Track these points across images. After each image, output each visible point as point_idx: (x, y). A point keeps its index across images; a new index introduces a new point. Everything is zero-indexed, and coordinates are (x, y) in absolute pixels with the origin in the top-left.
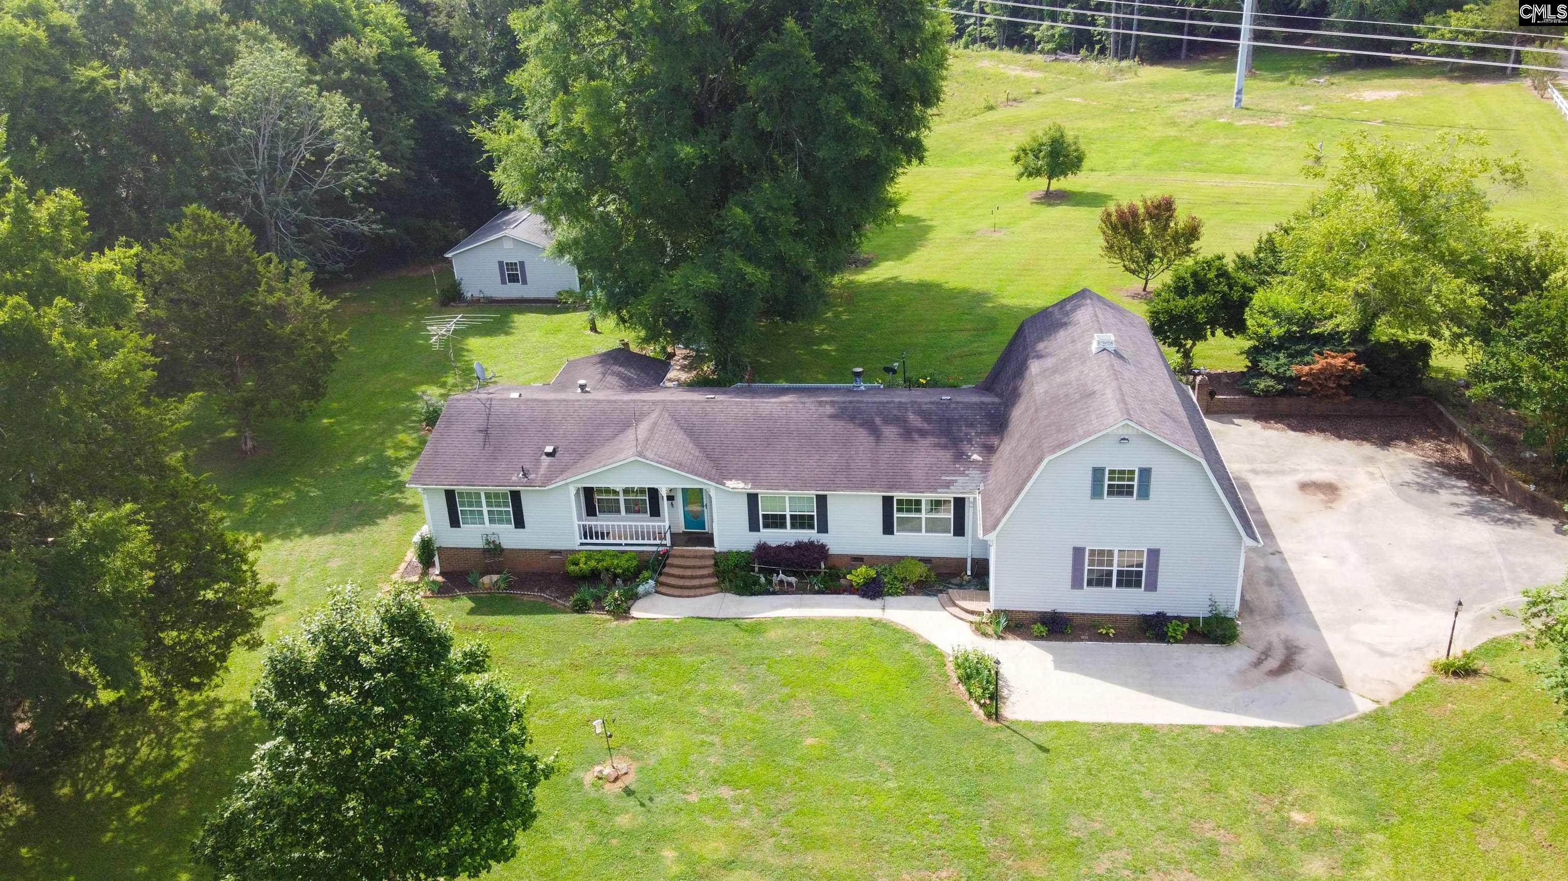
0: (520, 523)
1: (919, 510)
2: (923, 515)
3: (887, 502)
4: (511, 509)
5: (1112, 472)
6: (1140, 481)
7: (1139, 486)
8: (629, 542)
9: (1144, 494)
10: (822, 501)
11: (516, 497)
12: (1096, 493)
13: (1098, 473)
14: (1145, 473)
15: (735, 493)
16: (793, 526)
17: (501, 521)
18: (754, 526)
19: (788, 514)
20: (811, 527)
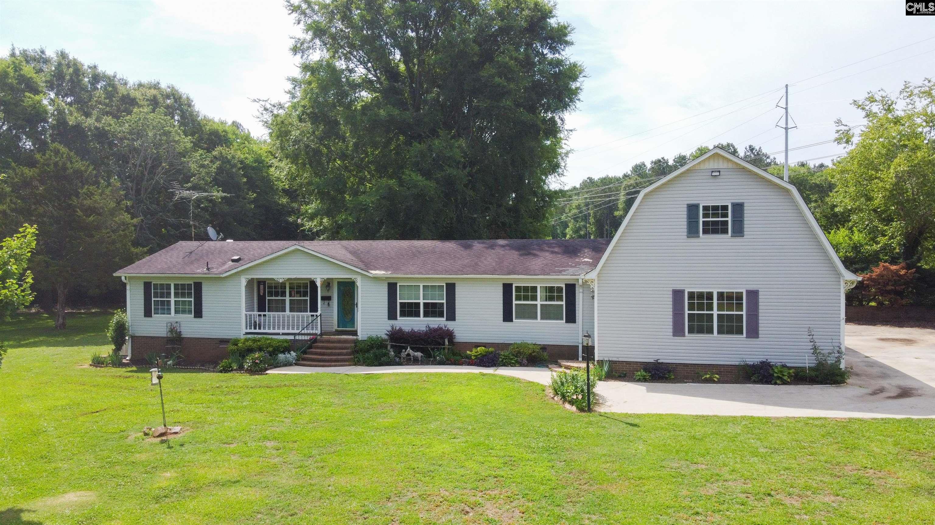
0: (198, 314)
1: (534, 298)
2: (539, 303)
3: (507, 288)
4: (192, 299)
5: (706, 208)
6: (733, 216)
7: (733, 221)
8: (286, 331)
9: (739, 231)
10: (451, 288)
11: (198, 286)
12: (692, 231)
13: (692, 209)
14: (739, 208)
15: (376, 279)
16: (426, 315)
17: (184, 312)
18: (392, 316)
19: (422, 301)
20: (441, 315)
